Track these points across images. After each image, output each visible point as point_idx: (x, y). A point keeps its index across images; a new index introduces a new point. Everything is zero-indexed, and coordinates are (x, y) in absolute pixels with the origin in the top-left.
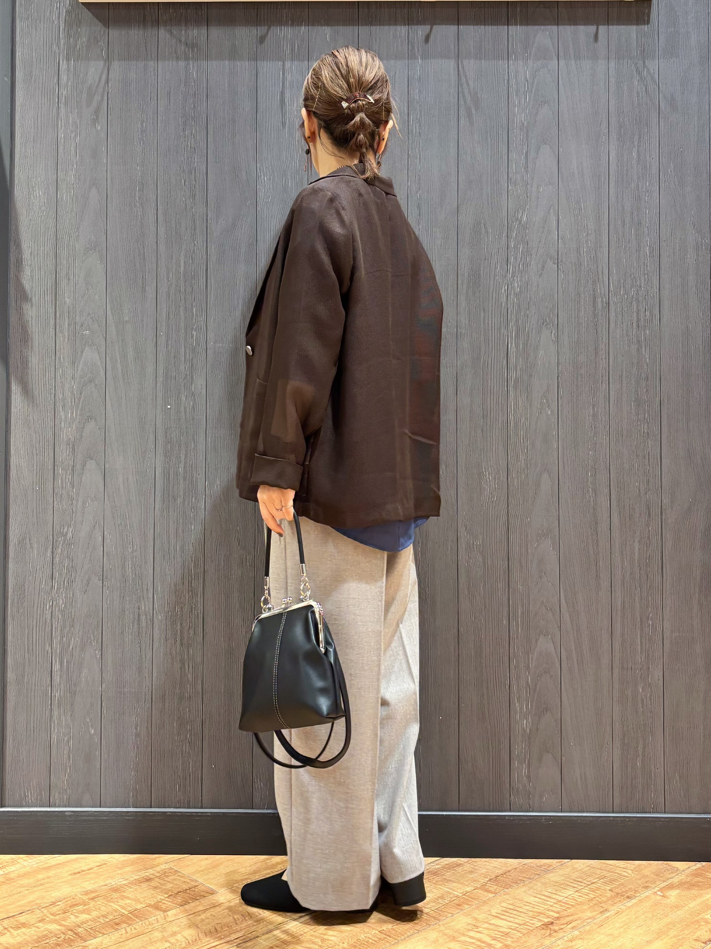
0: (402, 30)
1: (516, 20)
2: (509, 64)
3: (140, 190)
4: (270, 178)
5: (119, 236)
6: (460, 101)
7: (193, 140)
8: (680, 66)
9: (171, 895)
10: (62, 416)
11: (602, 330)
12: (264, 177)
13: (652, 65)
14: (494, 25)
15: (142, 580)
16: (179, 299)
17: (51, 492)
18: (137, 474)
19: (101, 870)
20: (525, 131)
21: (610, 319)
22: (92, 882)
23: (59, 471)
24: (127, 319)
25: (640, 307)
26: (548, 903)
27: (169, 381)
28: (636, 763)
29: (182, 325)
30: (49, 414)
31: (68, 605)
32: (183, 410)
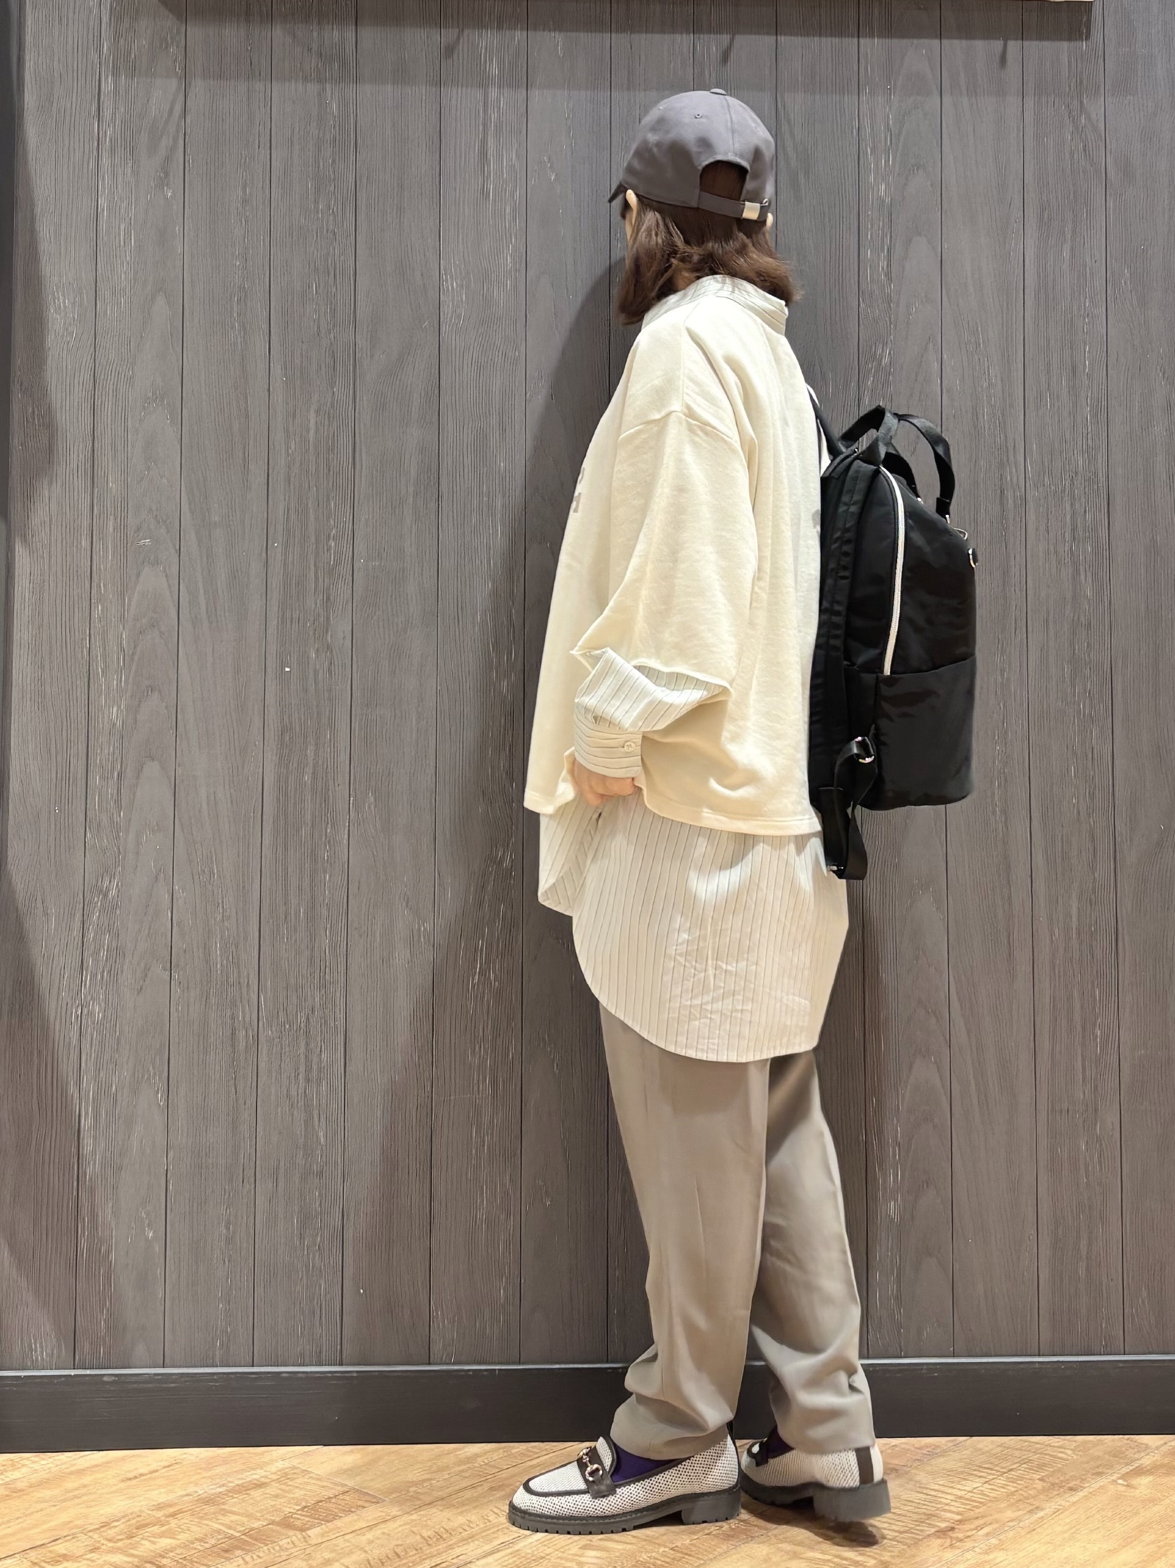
0: (683, 41)
1: (871, 29)
2: (861, 101)
3: (238, 301)
4: (462, 284)
5: (202, 377)
7: (331, 217)
8: (1139, 110)
9: (306, 1507)
10: (101, 685)
11: (1015, 544)
12: (452, 281)
13: (1095, 107)
14: (836, 37)
15: (239, 968)
16: (307, 485)
17: (82, 817)
18: (232, 785)
19: (173, 1473)
20: (886, 213)
21: (1028, 526)
22: (163, 1490)
23: (96, 780)
24: (217, 519)
25: (1077, 506)
26: (941, 1500)
27: (288, 626)
28: (1078, 1272)
29: (311, 529)
30: (78, 683)
31: (110, 1014)
32: (312, 675)
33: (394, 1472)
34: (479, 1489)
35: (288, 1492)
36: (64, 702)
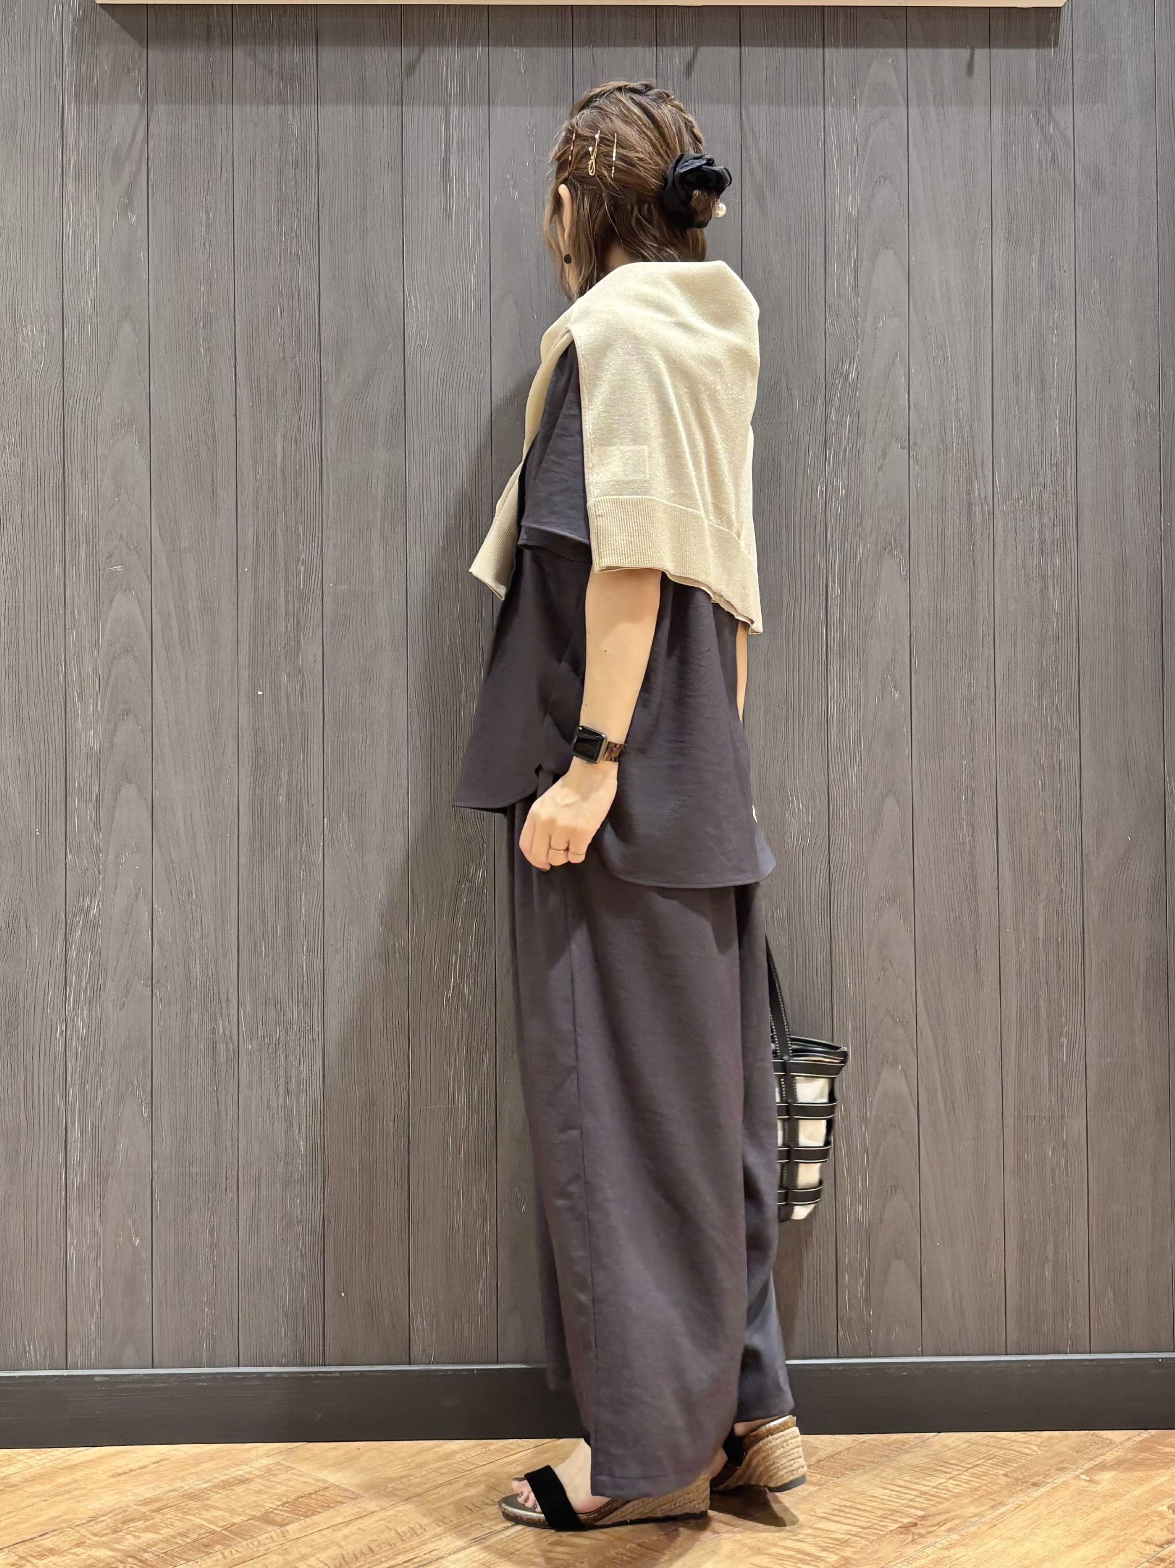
0: (645, 54)
1: (836, 38)
2: (826, 113)
3: (204, 326)
4: (427, 306)
5: (170, 404)
6: (744, 175)
7: (294, 240)
8: (1108, 118)
9: (287, 1502)
10: (78, 710)
11: (982, 558)
12: (417, 304)
13: (1063, 115)
14: (800, 47)
15: (218, 984)
16: (275, 510)
17: (62, 838)
18: (208, 806)
19: (162, 1468)
20: (853, 225)
21: (996, 541)
22: (151, 1486)
23: (75, 802)
24: (187, 544)
25: (1046, 520)
26: (906, 1496)
27: (260, 650)
28: (1044, 1274)
29: (280, 553)
30: (55, 707)
31: (93, 1030)
32: (283, 694)
33: (374, 1468)
34: (456, 1486)
35: (270, 1488)
36: (41, 726)
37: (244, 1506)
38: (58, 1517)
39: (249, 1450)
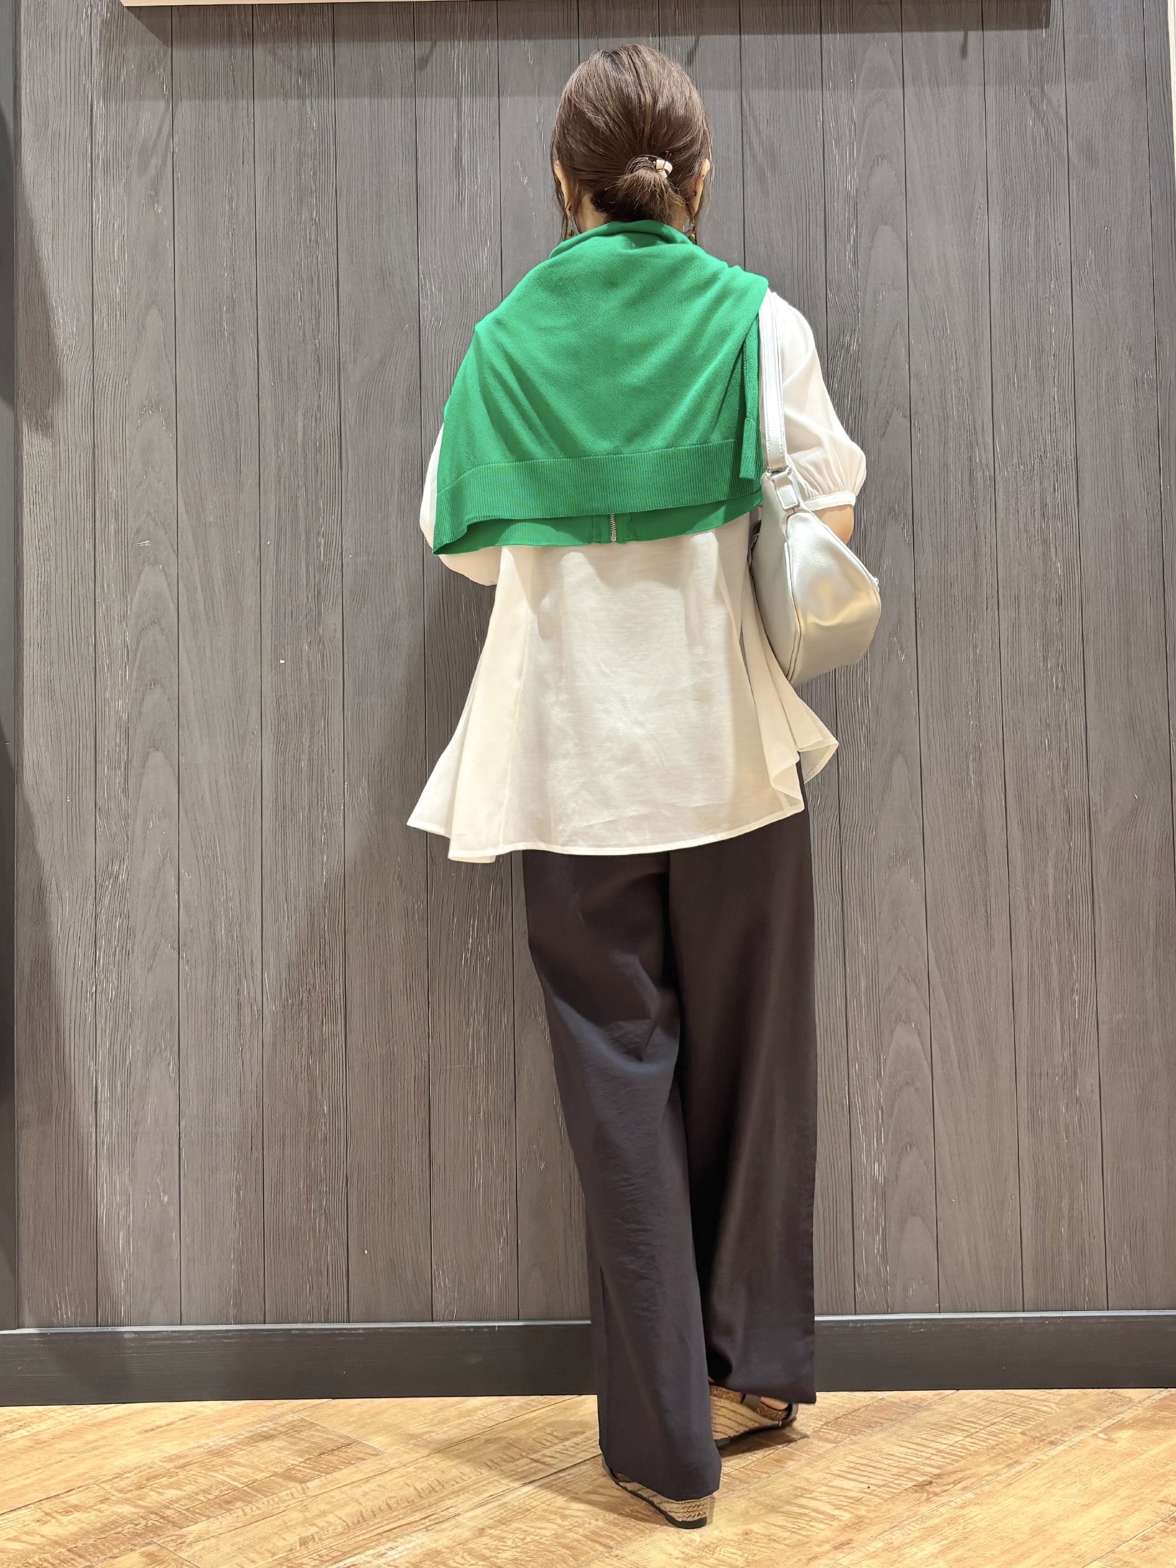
1: (833, 23)
2: (824, 95)
3: (228, 310)
4: (441, 287)
5: (195, 384)
6: (745, 157)
7: (314, 227)
8: (1100, 95)
9: (308, 1459)
10: (107, 680)
11: (985, 522)
12: (431, 286)
13: (1056, 93)
14: (798, 33)
15: (242, 946)
16: (296, 483)
17: (92, 804)
18: (232, 773)
19: (188, 1425)
20: (852, 204)
21: (997, 506)
22: (175, 1442)
23: (103, 769)
24: (212, 519)
25: (1046, 485)
26: (923, 1454)
27: (282, 620)
28: (1060, 1229)
29: (302, 527)
30: (86, 677)
31: (122, 991)
32: (305, 666)
33: (396, 1424)
34: (476, 1442)
37: (266, 1463)
38: (85, 1473)
39: (271, 1407)
